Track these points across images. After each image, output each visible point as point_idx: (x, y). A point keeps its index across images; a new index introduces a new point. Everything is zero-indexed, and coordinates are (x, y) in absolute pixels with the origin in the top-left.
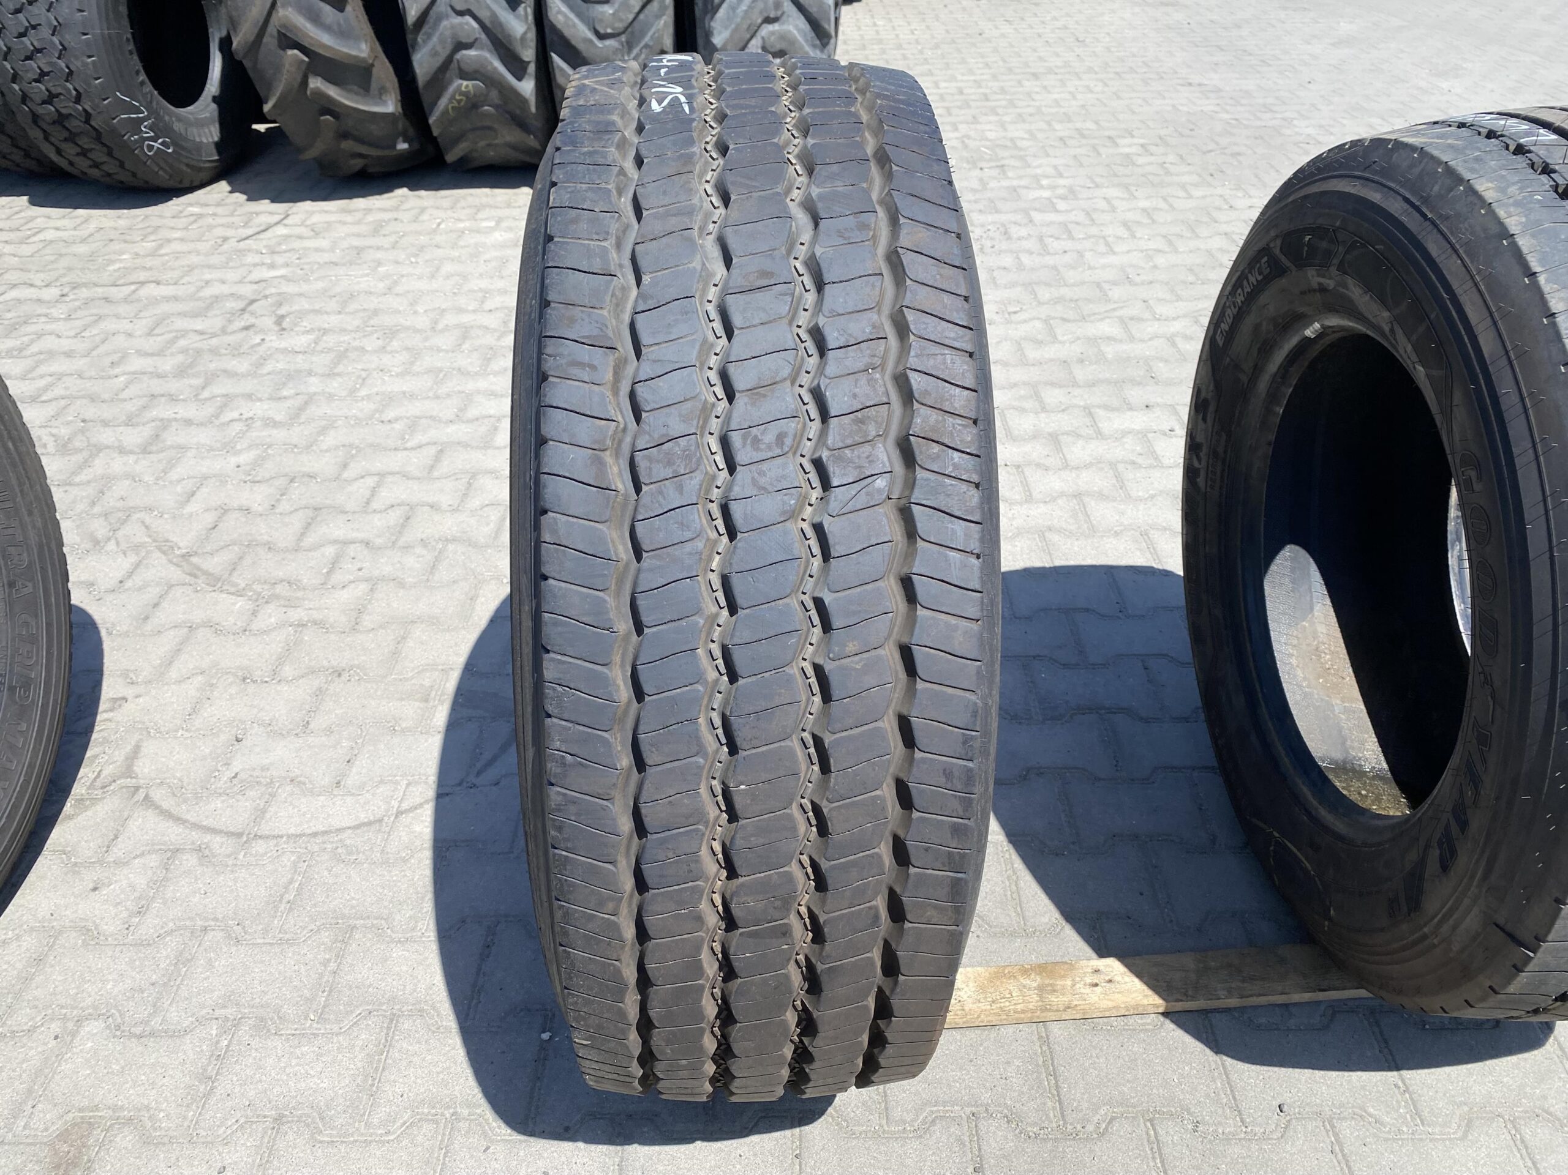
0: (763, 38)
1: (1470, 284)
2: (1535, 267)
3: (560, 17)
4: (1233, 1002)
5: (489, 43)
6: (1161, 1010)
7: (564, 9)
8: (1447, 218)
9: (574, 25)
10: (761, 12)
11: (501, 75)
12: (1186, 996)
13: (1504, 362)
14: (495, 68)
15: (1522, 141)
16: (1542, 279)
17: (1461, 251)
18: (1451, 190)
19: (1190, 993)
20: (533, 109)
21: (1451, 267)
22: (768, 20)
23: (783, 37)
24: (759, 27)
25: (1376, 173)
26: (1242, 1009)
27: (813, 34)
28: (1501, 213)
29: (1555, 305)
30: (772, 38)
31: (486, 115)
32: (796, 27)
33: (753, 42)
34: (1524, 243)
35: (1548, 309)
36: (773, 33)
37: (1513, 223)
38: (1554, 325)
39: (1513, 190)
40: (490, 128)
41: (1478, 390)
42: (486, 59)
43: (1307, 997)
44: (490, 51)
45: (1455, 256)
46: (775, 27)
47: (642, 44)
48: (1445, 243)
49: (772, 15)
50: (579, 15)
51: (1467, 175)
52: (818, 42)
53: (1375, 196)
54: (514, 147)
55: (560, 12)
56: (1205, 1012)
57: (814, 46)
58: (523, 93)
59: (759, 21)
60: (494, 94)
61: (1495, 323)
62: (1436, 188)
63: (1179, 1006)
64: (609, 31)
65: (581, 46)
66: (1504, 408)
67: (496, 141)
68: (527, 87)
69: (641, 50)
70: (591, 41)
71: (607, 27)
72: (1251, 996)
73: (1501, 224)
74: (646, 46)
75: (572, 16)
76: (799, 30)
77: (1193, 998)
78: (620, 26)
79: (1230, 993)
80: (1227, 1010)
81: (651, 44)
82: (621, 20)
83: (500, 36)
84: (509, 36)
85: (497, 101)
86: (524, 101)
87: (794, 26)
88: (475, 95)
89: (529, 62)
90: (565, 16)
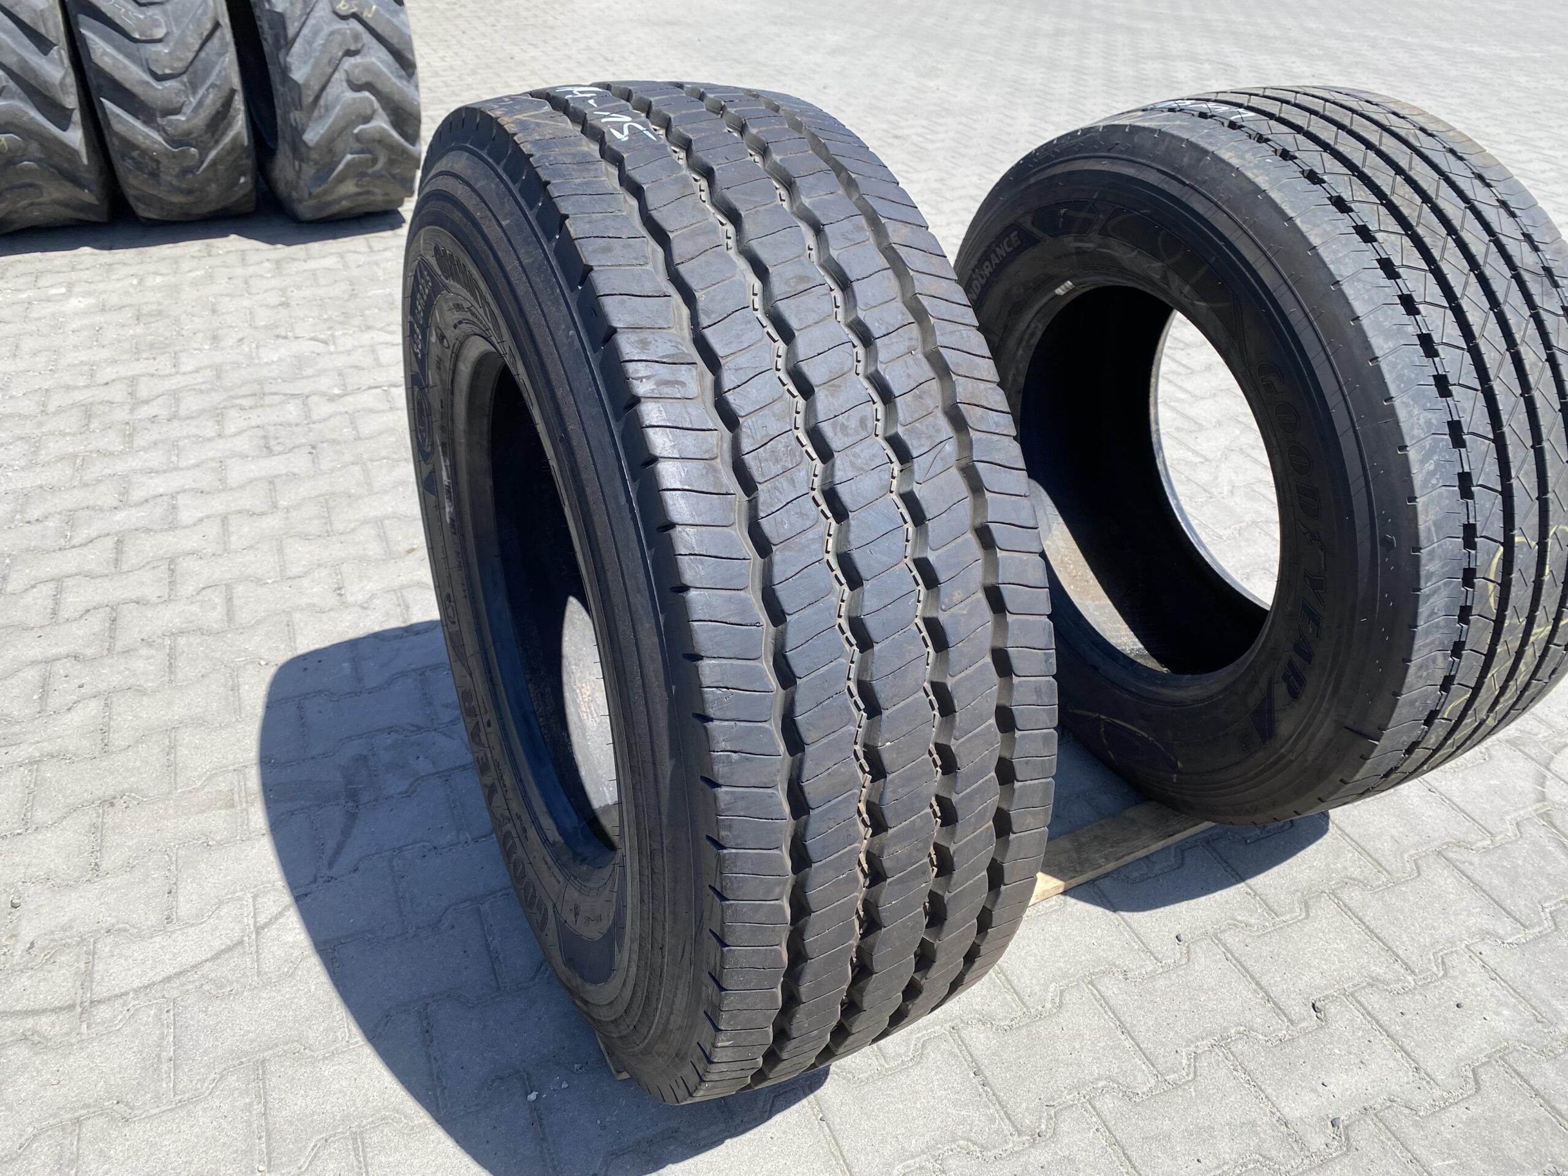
0: (346, 71)
1: (1240, 232)
2: (1291, 214)
3: (106, 59)
4: (1111, 866)
5: (19, 90)
6: (1061, 890)
7: (110, 50)
8: (1204, 182)
9: (125, 68)
10: (340, 45)
11: (38, 124)
12: (1077, 872)
13: (1284, 288)
14: (32, 119)
15: (1232, 118)
16: (1298, 222)
17: (1224, 207)
18: (1200, 160)
19: (1078, 869)
20: (85, 161)
21: (1220, 222)
22: (349, 53)
23: (367, 69)
24: (340, 60)
25: (1121, 152)
26: (1117, 870)
27: (397, 65)
28: (1250, 175)
29: (1315, 240)
30: (357, 71)
31: (28, 171)
32: (379, 58)
33: (336, 76)
34: (1275, 195)
35: (1310, 244)
36: (356, 66)
37: (1262, 181)
38: (1318, 254)
39: (1248, 156)
40: (31, 185)
41: (1269, 314)
42: (20, 109)
43: (1160, 844)
44: (21, 99)
45: (1219, 212)
46: (358, 59)
47: (208, 83)
48: (1206, 201)
49: (353, 48)
50: (129, 55)
51: (1210, 148)
52: (403, 73)
53: (1130, 171)
54: (65, 205)
55: (105, 53)
56: (1092, 882)
57: (400, 77)
58: (71, 144)
59: (340, 54)
60: (34, 147)
61: (1269, 260)
62: (1186, 160)
63: (1074, 882)
64: (168, 71)
65: (138, 90)
66: (1293, 323)
67: (41, 200)
68: (75, 137)
69: (207, 90)
70: (148, 83)
71: (165, 67)
72: (1123, 856)
73: (1253, 183)
74: (213, 86)
75: (121, 57)
76: (382, 61)
77: (1082, 872)
78: (179, 65)
79: (1108, 861)
80: (1107, 875)
81: (218, 83)
82: (181, 60)
83: (33, 82)
84: (45, 82)
85: (38, 155)
86: (75, 153)
87: (377, 58)
88: (10, 150)
89: (73, 110)
90: (113, 58)
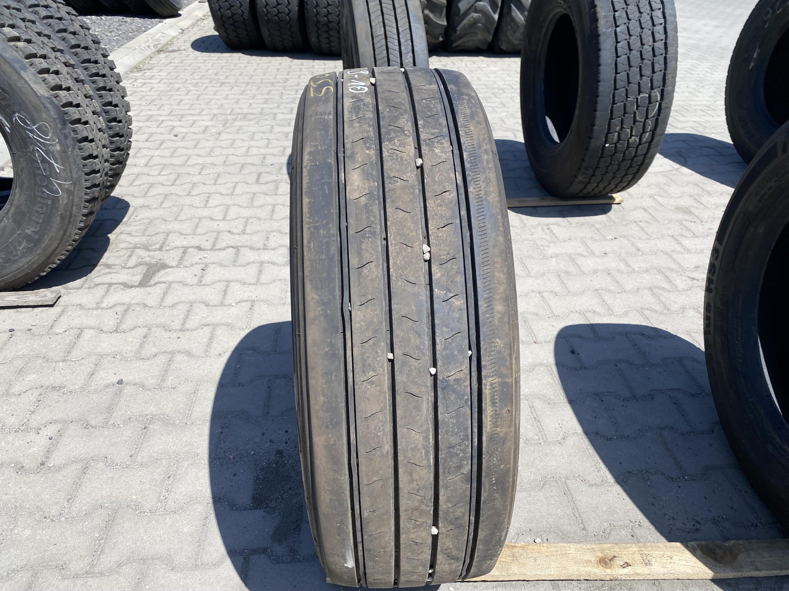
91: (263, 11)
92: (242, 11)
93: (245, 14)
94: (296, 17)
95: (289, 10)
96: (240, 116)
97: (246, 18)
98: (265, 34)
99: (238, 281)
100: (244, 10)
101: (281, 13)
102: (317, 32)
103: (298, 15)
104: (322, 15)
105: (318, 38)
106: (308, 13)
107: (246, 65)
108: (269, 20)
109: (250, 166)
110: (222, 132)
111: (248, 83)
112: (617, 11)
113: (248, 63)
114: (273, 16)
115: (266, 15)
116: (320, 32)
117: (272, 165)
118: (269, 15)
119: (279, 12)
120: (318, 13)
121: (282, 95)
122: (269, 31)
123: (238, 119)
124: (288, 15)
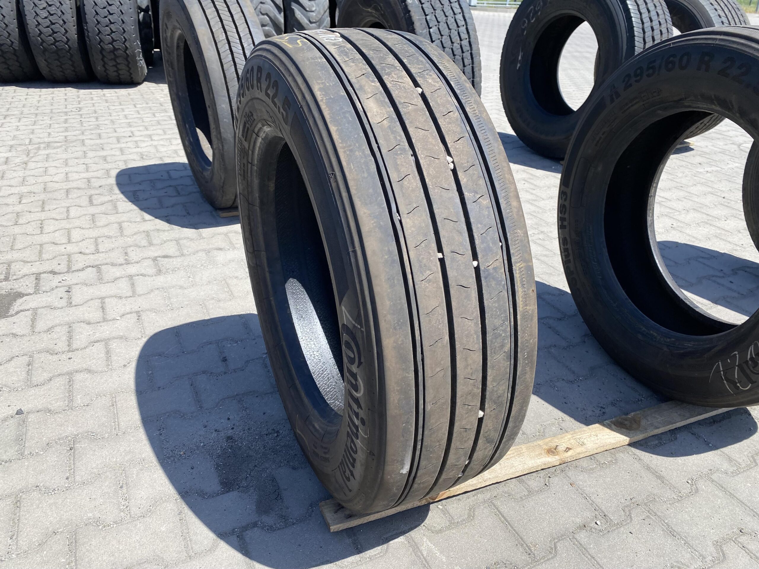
91: (37, 40)
92: (11, 41)
93: (14, 44)
94: (76, 45)
95: (67, 38)
96: (42, 146)
97: (17, 48)
98: (42, 64)
99: (112, 296)
100: (13, 40)
101: (58, 41)
102: (102, 60)
103: (78, 43)
104: (106, 42)
105: (104, 66)
106: (90, 41)
107: (26, 97)
108: (45, 50)
109: (75, 190)
110: (28, 161)
111: (36, 114)
112: (427, 15)
113: (27, 95)
114: (49, 45)
115: (41, 44)
116: (105, 59)
117: (100, 187)
118: (44, 44)
119: (56, 41)
120: (101, 41)
121: (82, 123)
122: (45, 60)
123: (42, 148)
124: (66, 44)
